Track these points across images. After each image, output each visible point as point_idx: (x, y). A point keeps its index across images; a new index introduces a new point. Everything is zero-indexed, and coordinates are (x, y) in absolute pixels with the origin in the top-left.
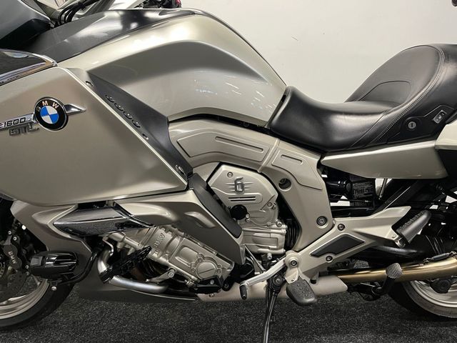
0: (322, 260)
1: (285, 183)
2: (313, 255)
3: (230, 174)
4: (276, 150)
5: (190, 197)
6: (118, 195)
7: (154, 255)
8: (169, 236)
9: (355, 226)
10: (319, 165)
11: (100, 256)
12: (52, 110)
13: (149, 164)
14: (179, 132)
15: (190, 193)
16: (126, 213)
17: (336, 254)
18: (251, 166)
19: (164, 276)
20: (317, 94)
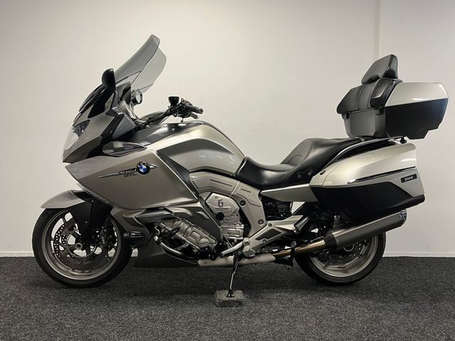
0: (261, 242)
1: (243, 203)
2: (256, 239)
3: (216, 197)
4: (238, 187)
5: (199, 205)
6: (166, 204)
7: (179, 235)
8: (186, 226)
9: (276, 224)
10: (260, 195)
11: (154, 235)
12: (144, 167)
13: (182, 189)
14: (193, 177)
15: (199, 203)
16: (171, 212)
17: (268, 238)
18: (226, 194)
19: (183, 246)
20: (259, 160)
